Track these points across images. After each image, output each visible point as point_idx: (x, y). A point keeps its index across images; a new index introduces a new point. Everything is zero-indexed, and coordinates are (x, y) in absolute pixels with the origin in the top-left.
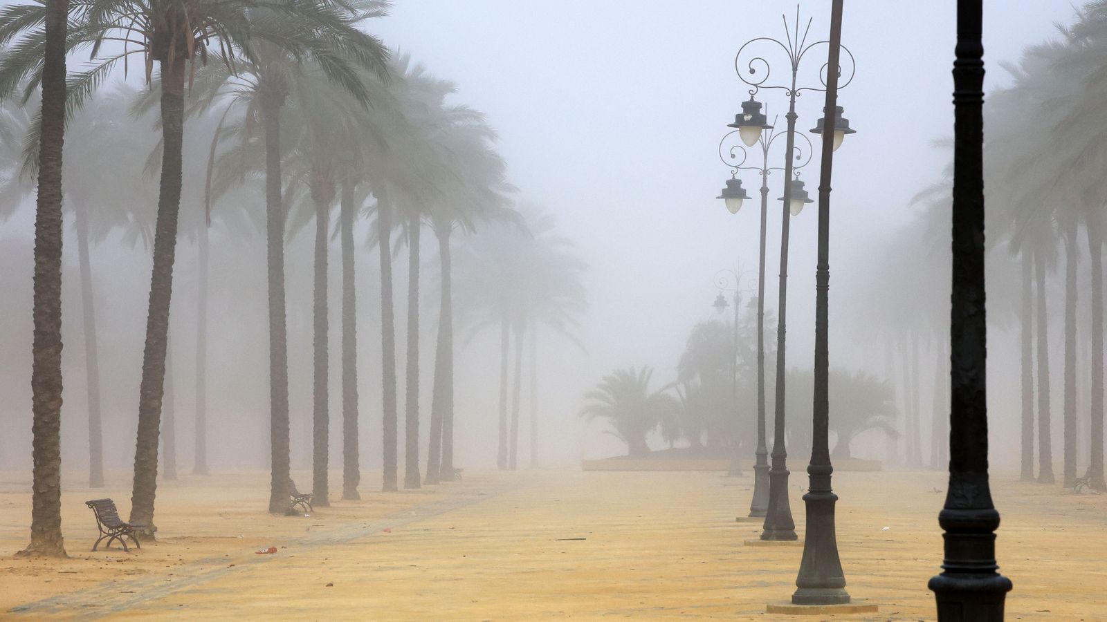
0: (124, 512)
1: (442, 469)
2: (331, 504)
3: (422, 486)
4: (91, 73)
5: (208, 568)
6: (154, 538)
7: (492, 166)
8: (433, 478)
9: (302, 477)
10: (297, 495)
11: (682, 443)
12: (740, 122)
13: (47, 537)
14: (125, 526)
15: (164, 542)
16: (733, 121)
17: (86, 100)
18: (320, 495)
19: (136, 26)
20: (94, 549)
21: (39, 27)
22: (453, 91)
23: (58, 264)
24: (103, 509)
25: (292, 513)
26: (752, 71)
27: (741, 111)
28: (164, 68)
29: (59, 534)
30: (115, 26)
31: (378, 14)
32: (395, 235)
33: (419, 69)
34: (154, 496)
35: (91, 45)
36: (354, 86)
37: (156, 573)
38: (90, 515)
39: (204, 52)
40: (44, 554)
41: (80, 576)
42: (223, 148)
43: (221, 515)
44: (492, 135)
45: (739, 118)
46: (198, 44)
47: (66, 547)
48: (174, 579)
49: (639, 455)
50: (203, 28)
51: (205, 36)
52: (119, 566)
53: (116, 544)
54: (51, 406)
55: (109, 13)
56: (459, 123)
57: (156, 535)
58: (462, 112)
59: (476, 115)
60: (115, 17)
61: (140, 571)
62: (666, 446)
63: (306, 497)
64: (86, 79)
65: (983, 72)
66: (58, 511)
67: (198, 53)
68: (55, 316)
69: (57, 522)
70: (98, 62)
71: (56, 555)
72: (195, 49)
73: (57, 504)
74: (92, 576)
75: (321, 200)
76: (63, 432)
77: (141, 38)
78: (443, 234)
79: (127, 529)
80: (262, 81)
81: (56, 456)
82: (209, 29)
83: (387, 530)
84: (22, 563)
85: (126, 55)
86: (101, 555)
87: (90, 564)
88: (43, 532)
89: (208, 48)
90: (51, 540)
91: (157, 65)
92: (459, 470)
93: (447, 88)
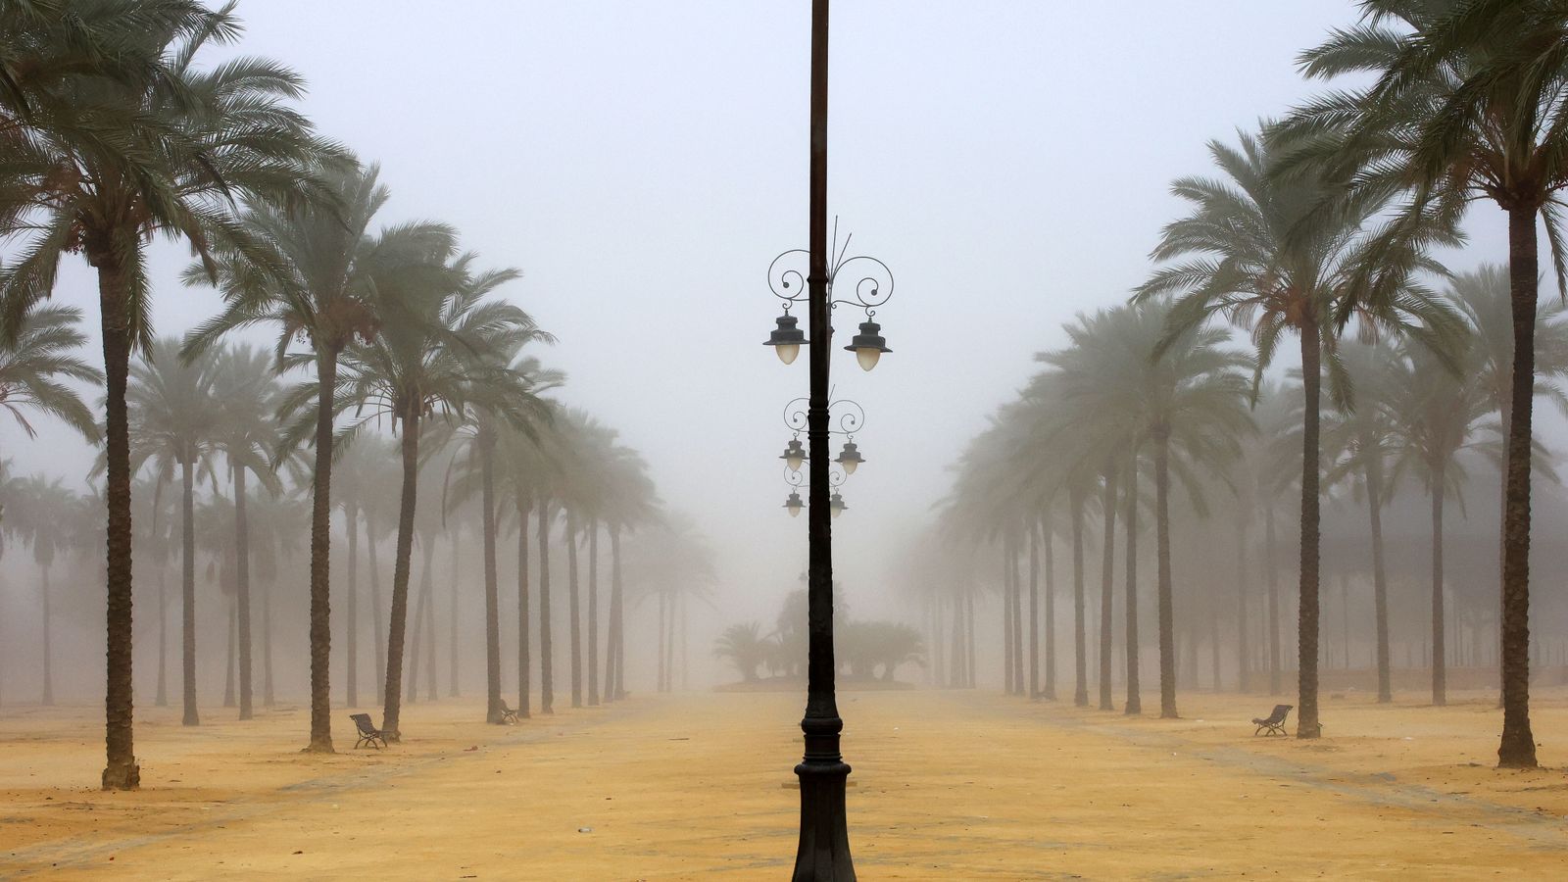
0: (378, 723)
1: (616, 691)
2: (533, 717)
3: (601, 703)
4: (355, 427)
5: (426, 760)
6: (398, 741)
7: (647, 487)
8: (608, 697)
9: (510, 698)
10: (507, 710)
11: (781, 673)
12: (787, 455)
13: (321, 739)
14: (378, 732)
15: (406, 743)
16: (783, 454)
17: (352, 444)
18: (524, 710)
19: (385, 395)
20: (356, 748)
21: (315, 400)
22: (617, 436)
23: (327, 555)
24: (362, 721)
25: (502, 722)
26: (795, 421)
27: (788, 447)
28: (404, 423)
29: (329, 737)
30: (371, 395)
31: (558, 385)
32: (579, 537)
33: (594, 422)
34: (398, 712)
35: (356, 408)
36: (531, 433)
37: (388, 764)
38: (353, 725)
39: (431, 411)
40: (320, 751)
41: (337, 766)
42: (455, 477)
43: (454, 724)
44: (646, 466)
45: (787, 452)
46: (427, 406)
47: (334, 746)
48: (399, 768)
49: (752, 681)
50: (430, 395)
51: (432, 401)
52: (367, 759)
53: (371, 744)
54: (323, 651)
55: (369, 387)
56: (621, 458)
57: (401, 739)
58: (624, 450)
59: (632, 452)
60: (372, 389)
61: (379, 763)
62: (771, 675)
63: (513, 712)
64: (350, 432)
65: (829, 417)
66: (328, 722)
67: (427, 413)
68: (326, 589)
69: (328, 730)
70: (360, 419)
71: (328, 752)
72: (425, 410)
73: (328, 717)
74: (345, 766)
75: (524, 508)
76: (331, 669)
77: (389, 402)
78: (614, 534)
79: (377, 734)
80: (481, 432)
81: (327, 685)
82: (434, 397)
83: (561, 734)
84: (305, 756)
85: (379, 414)
86: (359, 751)
87: (347, 758)
88: (318, 736)
89: (434, 409)
90: (324, 742)
91: (399, 420)
92: (628, 692)
93: (613, 434)
